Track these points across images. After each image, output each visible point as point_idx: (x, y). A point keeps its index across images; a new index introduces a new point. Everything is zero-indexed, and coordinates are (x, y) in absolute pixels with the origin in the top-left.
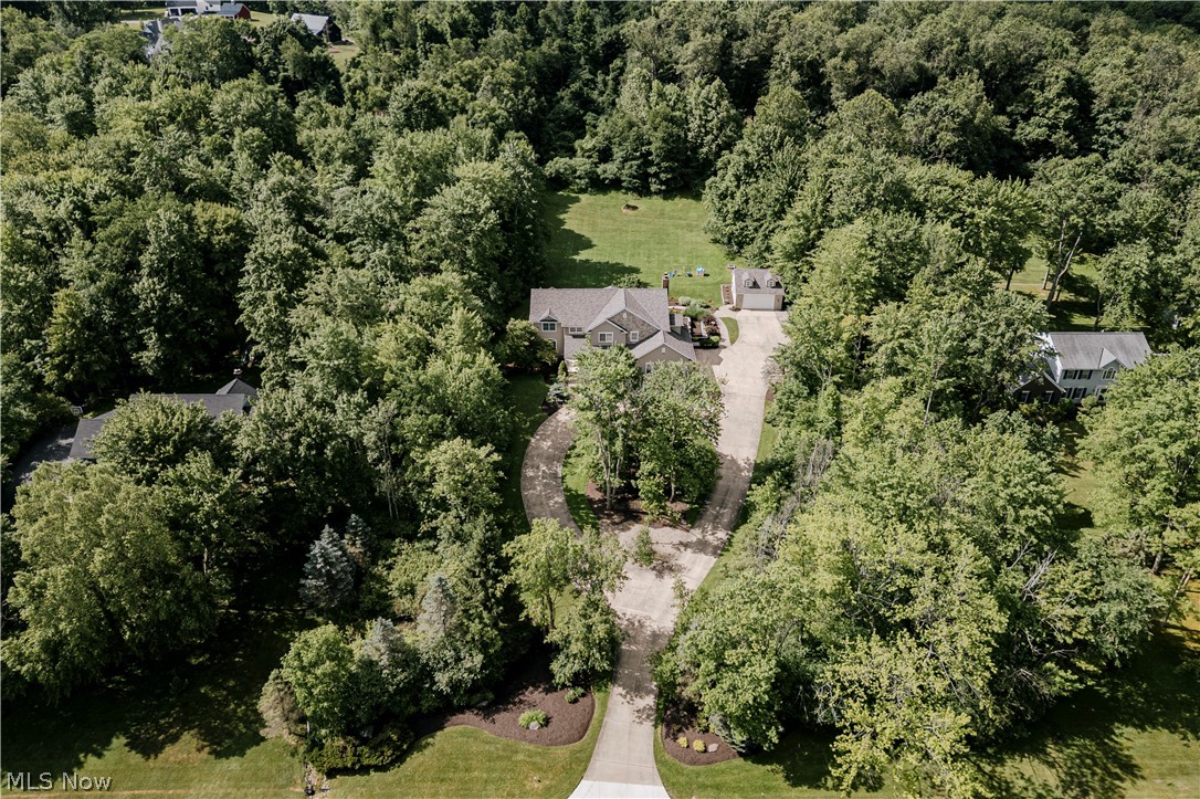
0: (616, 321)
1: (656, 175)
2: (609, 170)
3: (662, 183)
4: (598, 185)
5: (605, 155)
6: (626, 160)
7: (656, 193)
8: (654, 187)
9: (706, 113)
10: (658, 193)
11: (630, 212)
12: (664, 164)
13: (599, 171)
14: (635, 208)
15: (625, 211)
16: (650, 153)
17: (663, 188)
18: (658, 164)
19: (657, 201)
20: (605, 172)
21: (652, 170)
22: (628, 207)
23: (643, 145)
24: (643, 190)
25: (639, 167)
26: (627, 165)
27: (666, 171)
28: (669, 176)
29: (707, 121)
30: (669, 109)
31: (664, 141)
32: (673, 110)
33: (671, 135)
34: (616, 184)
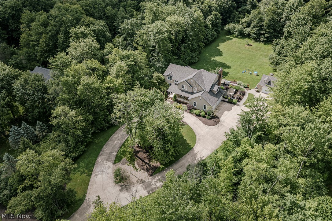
0: (188, 82)
1: (263, 34)
2: (247, 30)
3: (265, 38)
4: (242, 35)
5: (249, 25)
6: (254, 27)
7: (262, 41)
8: (262, 39)
9: (291, 11)
10: (263, 41)
11: (248, 47)
12: (267, 30)
13: (244, 30)
14: (250, 45)
15: (246, 46)
16: (263, 25)
17: (265, 40)
18: (265, 30)
19: (261, 45)
20: (246, 31)
21: (262, 32)
22: (248, 45)
23: (261, 22)
24: (257, 40)
25: (258, 30)
26: (254, 29)
27: (268, 33)
28: (268, 35)
29: (290, 14)
30: (277, 8)
31: (270, 21)
32: (278, 9)
33: (273, 19)
34: (248, 36)
